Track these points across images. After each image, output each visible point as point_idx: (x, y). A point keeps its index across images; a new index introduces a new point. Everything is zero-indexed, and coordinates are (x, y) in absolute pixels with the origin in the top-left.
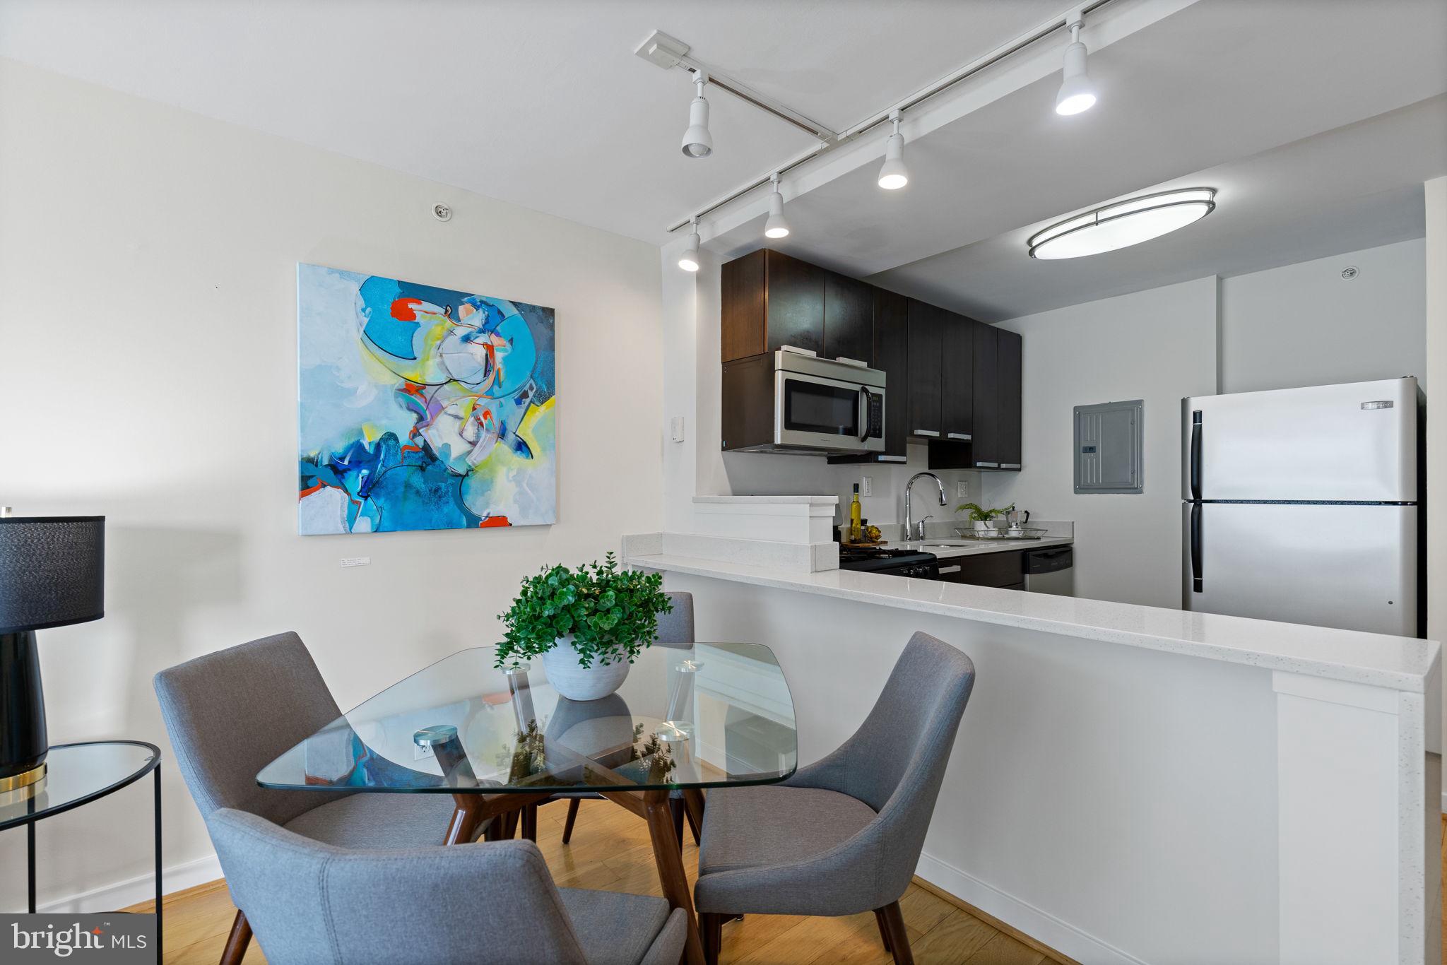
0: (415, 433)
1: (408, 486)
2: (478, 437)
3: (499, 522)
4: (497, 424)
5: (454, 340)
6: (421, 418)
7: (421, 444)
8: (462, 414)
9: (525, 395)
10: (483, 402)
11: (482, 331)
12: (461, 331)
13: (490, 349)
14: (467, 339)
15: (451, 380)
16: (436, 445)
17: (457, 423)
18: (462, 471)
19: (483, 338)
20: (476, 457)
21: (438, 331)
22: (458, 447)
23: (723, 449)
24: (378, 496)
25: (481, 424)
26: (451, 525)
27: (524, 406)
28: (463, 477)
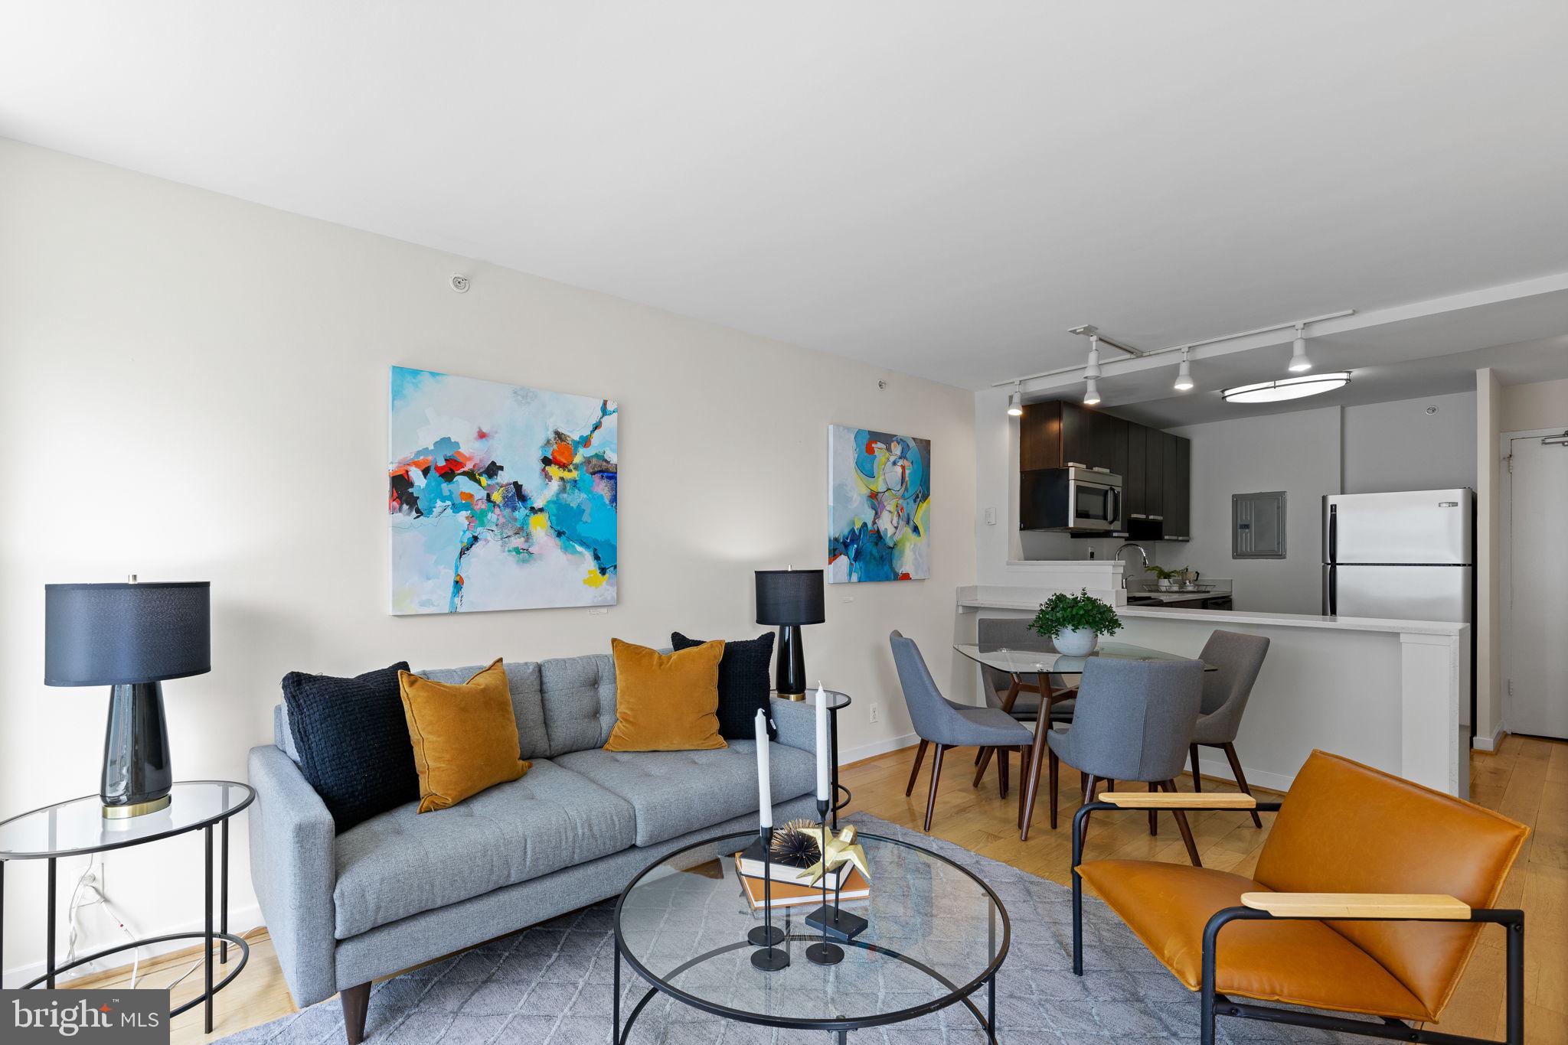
0: (874, 523)
1: (871, 554)
2: (898, 524)
3: (906, 577)
4: (906, 516)
5: (890, 464)
6: (876, 513)
7: (876, 529)
8: (892, 511)
9: (917, 497)
10: (900, 502)
11: (900, 458)
12: (892, 459)
13: (903, 468)
14: (894, 463)
15: (888, 489)
16: (882, 529)
17: (890, 515)
18: (891, 545)
19: (900, 463)
20: (897, 538)
21: (883, 459)
22: (891, 531)
23: (1021, 529)
24: (860, 561)
25: (899, 515)
26: (887, 579)
27: (917, 503)
28: (892, 548)
